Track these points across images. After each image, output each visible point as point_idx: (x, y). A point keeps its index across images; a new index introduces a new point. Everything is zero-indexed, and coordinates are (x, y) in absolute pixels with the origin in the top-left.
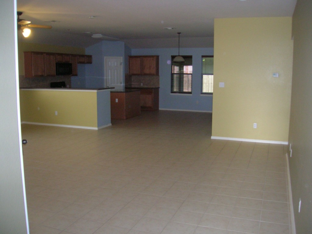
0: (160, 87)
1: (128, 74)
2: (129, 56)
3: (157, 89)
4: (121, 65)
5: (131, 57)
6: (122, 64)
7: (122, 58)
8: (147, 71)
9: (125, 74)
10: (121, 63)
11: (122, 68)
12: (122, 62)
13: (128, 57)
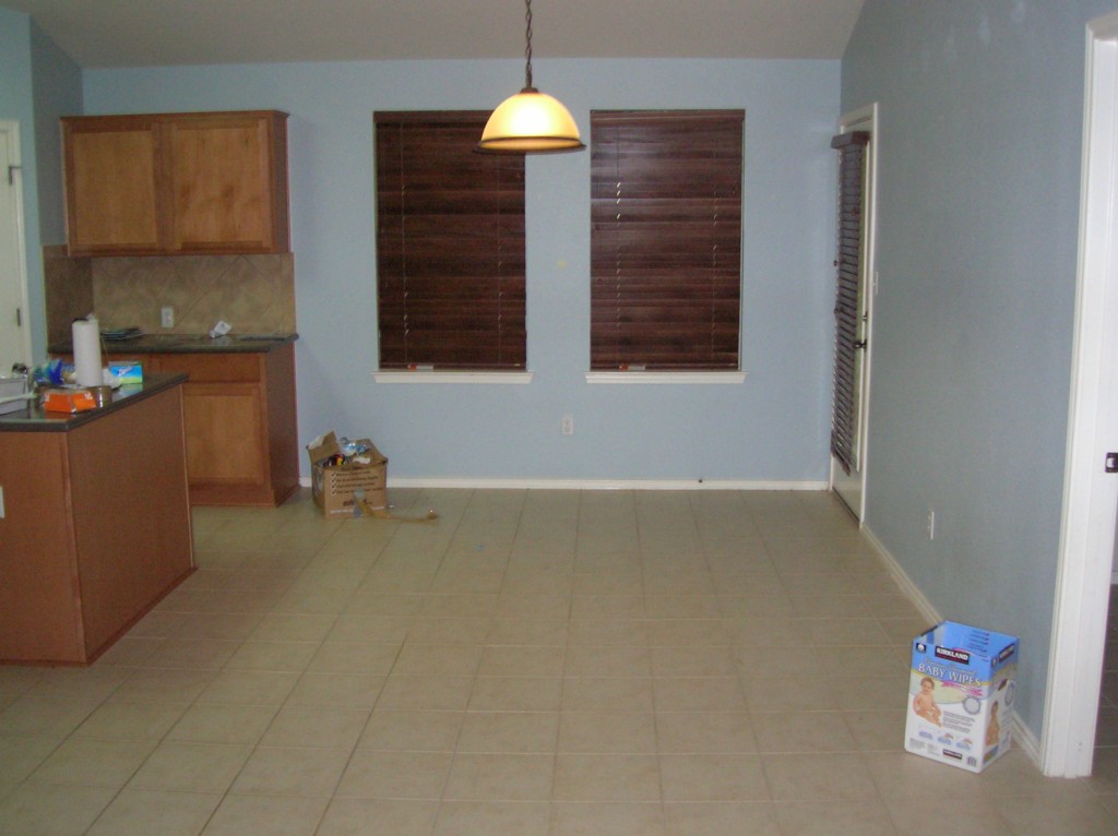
0: (299, 330)
1: (64, 248)
2: (62, 118)
3: (282, 347)
4: (11, 180)
5: (81, 125)
6: (17, 175)
7: (14, 128)
8: (206, 225)
9: (46, 249)
10: (11, 168)
11: (19, 206)
12: (17, 162)
13: (61, 123)
